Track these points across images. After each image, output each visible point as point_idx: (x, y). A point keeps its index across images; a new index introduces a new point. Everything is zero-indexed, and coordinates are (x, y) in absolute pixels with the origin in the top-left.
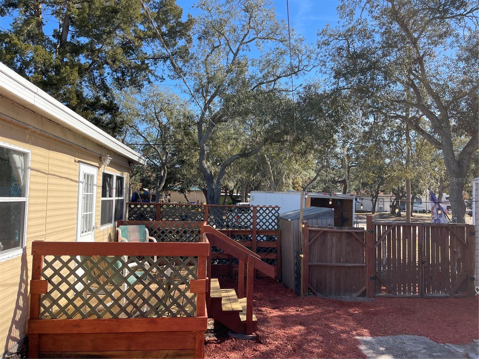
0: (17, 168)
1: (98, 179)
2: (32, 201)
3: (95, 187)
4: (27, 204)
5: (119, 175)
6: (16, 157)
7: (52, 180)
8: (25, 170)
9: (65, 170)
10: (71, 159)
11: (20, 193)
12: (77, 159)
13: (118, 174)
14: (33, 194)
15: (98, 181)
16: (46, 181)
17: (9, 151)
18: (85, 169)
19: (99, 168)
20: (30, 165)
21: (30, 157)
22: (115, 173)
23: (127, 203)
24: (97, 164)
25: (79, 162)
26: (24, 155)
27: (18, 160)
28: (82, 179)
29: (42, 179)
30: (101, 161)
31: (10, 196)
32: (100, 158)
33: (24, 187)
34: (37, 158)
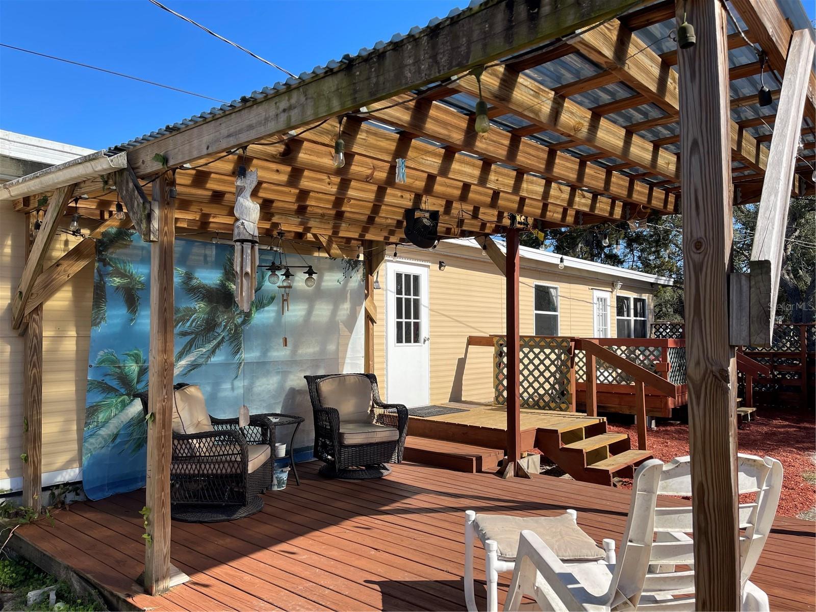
0: (552, 296)
1: (611, 301)
2: (562, 315)
3: (609, 308)
4: (559, 316)
5: (636, 297)
6: (552, 290)
7: (573, 302)
8: (557, 297)
9: (581, 296)
10: (586, 287)
11: (555, 310)
12: (591, 287)
13: (636, 295)
14: (562, 311)
15: (612, 302)
16: (569, 303)
17: (548, 288)
18: (598, 294)
19: (612, 292)
20: (559, 294)
21: (559, 290)
22: (632, 296)
23: (651, 325)
24: (610, 290)
25: (592, 289)
26: (556, 288)
27: (553, 291)
28: (595, 301)
29: (567, 302)
30: (613, 286)
31: (550, 311)
32: (613, 284)
33: (557, 306)
34: (563, 290)
